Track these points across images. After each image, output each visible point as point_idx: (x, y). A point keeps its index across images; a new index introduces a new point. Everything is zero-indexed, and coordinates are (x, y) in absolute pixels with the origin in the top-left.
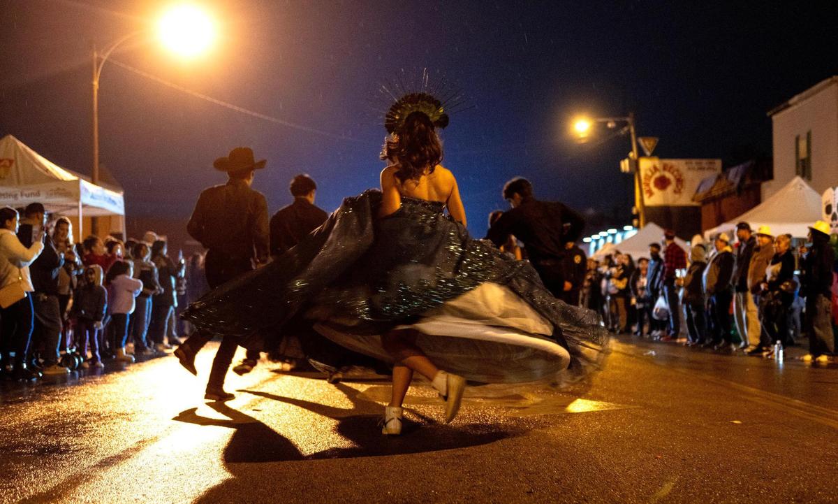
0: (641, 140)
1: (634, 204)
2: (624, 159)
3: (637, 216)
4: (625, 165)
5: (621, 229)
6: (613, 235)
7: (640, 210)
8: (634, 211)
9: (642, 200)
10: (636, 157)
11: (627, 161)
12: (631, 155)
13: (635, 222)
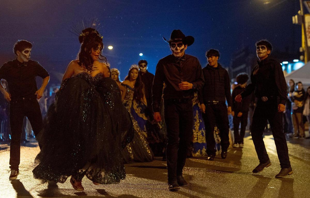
0: (305, 3)
1: (301, 46)
2: (294, 16)
3: (303, 54)
4: (295, 19)
5: (291, 62)
6: (286, 65)
7: (305, 49)
8: (301, 50)
9: (306, 43)
10: (302, 14)
11: (296, 17)
12: (299, 12)
13: (301, 57)
